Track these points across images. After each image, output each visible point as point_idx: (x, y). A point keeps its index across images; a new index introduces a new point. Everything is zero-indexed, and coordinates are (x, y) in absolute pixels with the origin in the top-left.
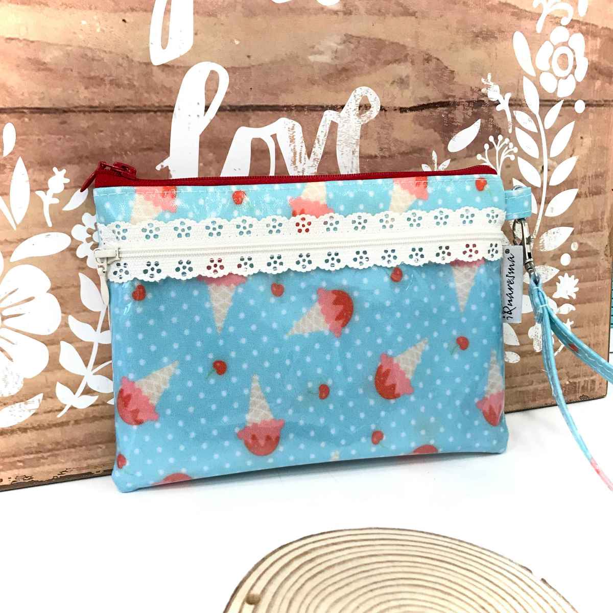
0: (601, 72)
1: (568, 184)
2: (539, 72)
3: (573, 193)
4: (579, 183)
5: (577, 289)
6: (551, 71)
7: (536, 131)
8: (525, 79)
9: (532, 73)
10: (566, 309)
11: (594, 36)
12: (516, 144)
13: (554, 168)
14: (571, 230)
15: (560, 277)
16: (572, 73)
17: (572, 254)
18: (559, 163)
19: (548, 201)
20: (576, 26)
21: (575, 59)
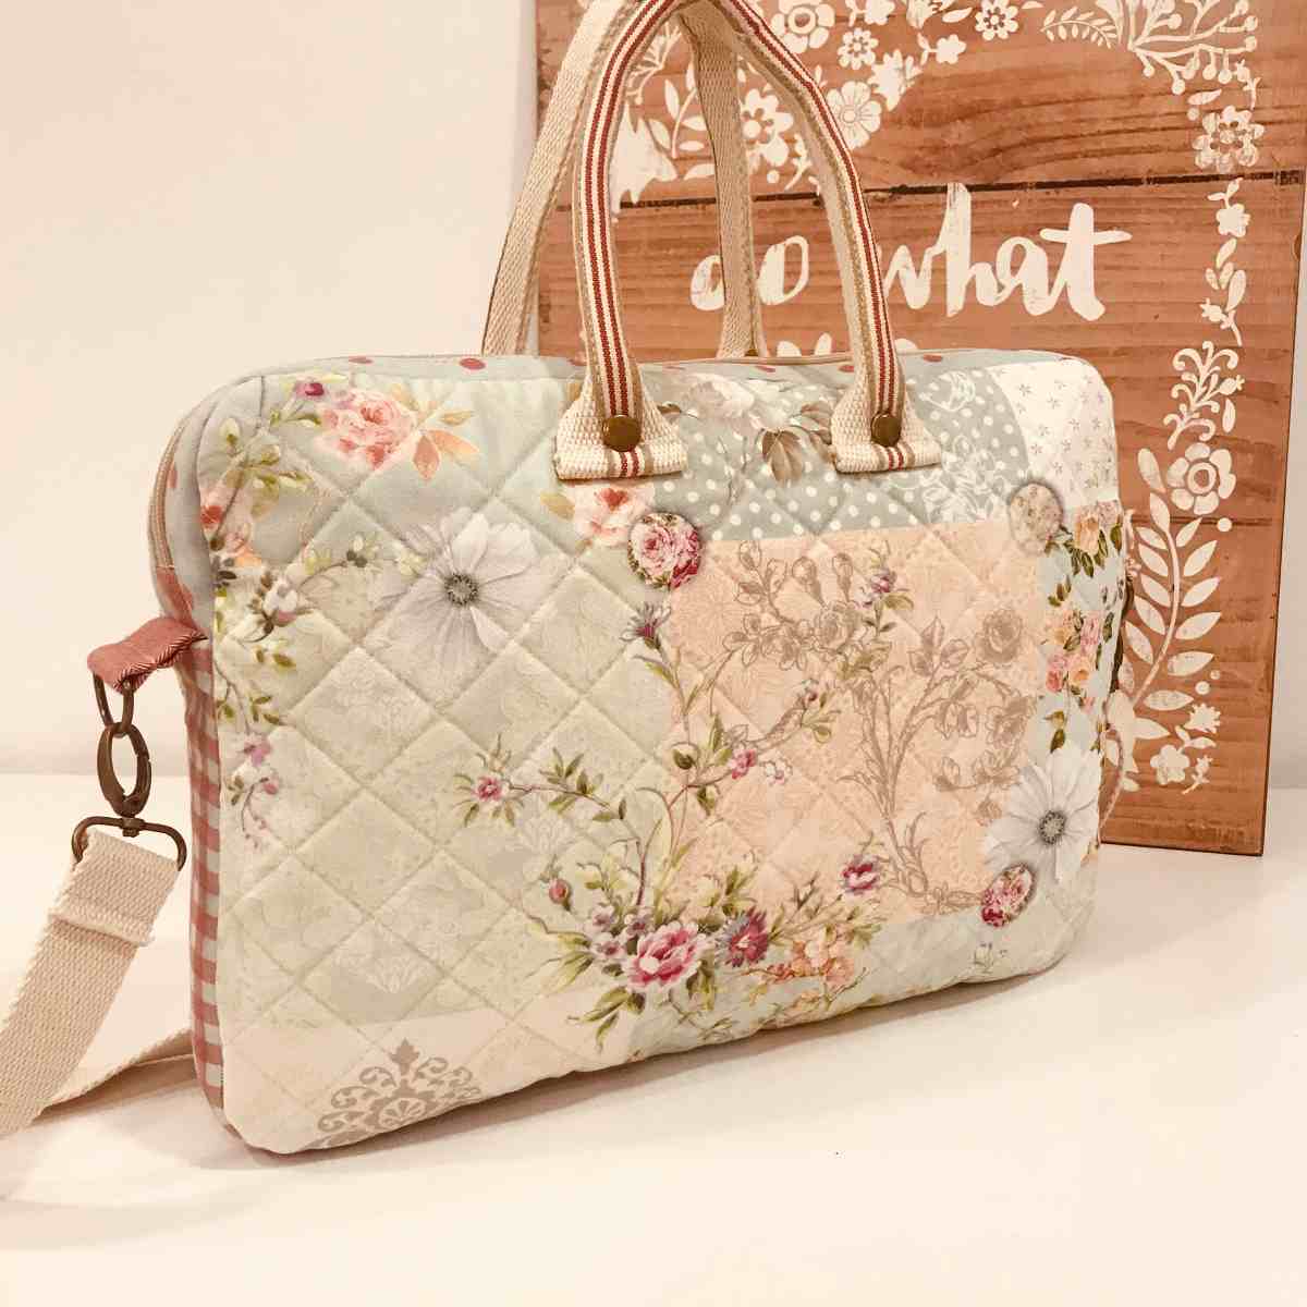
0: (1253, 489)
1: (1207, 606)
2: (1170, 489)
3: (1216, 616)
4: (1222, 606)
5: (1218, 723)
6: (1186, 487)
7: (1164, 547)
8: (1152, 495)
9: (1163, 490)
10: (1201, 743)
11: (1244, 451)
12: (1139, 560)
13: (1189, 588)
14: (1212, 656)
15: (1195, 707)
16: (1215, 489)
17: (1212, 683)
18: (1196, 582)
19: (1179, 623)
20: (1219, 441)
21: (1218, 476)
